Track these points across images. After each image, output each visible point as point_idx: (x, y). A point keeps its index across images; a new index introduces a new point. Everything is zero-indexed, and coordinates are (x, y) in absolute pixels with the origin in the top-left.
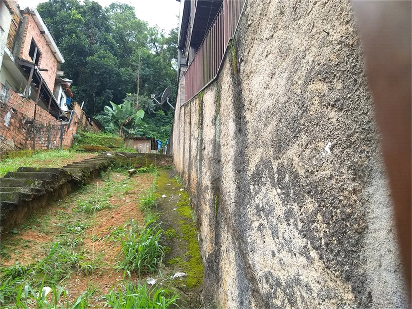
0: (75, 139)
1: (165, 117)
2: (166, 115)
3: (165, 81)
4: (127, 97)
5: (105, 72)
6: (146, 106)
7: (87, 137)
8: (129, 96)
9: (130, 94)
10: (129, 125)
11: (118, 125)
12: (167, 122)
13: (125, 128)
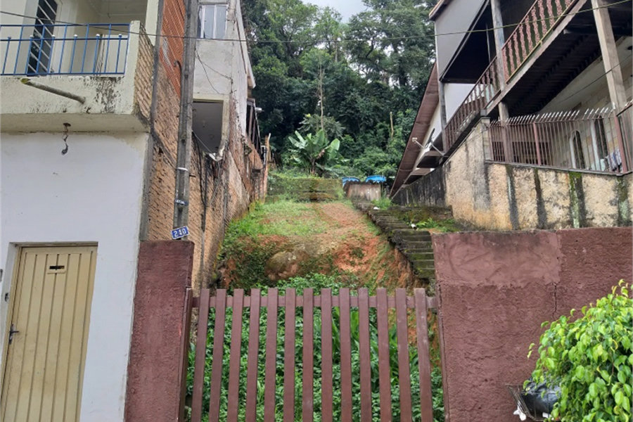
0: (270, 182)
1: (353, 144)
2: (355, 141)
3: (352, 94)
4: (306, 120)
5: (274, 86)
6: (333, 131)
7: (281, 180)
8: (308, 118)
9: (309, 115)
10: (322, 160)
11: (308, 160)
12: (357, 151)
13: (318, 165)
